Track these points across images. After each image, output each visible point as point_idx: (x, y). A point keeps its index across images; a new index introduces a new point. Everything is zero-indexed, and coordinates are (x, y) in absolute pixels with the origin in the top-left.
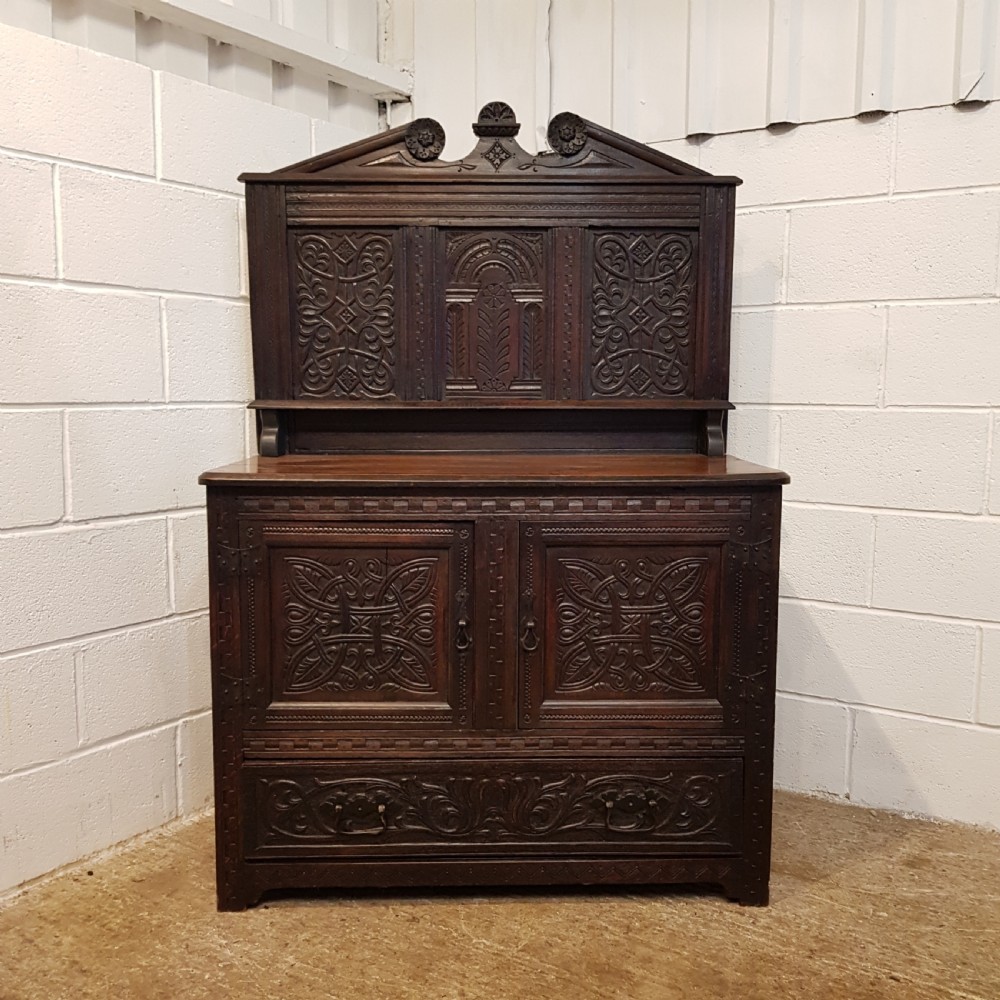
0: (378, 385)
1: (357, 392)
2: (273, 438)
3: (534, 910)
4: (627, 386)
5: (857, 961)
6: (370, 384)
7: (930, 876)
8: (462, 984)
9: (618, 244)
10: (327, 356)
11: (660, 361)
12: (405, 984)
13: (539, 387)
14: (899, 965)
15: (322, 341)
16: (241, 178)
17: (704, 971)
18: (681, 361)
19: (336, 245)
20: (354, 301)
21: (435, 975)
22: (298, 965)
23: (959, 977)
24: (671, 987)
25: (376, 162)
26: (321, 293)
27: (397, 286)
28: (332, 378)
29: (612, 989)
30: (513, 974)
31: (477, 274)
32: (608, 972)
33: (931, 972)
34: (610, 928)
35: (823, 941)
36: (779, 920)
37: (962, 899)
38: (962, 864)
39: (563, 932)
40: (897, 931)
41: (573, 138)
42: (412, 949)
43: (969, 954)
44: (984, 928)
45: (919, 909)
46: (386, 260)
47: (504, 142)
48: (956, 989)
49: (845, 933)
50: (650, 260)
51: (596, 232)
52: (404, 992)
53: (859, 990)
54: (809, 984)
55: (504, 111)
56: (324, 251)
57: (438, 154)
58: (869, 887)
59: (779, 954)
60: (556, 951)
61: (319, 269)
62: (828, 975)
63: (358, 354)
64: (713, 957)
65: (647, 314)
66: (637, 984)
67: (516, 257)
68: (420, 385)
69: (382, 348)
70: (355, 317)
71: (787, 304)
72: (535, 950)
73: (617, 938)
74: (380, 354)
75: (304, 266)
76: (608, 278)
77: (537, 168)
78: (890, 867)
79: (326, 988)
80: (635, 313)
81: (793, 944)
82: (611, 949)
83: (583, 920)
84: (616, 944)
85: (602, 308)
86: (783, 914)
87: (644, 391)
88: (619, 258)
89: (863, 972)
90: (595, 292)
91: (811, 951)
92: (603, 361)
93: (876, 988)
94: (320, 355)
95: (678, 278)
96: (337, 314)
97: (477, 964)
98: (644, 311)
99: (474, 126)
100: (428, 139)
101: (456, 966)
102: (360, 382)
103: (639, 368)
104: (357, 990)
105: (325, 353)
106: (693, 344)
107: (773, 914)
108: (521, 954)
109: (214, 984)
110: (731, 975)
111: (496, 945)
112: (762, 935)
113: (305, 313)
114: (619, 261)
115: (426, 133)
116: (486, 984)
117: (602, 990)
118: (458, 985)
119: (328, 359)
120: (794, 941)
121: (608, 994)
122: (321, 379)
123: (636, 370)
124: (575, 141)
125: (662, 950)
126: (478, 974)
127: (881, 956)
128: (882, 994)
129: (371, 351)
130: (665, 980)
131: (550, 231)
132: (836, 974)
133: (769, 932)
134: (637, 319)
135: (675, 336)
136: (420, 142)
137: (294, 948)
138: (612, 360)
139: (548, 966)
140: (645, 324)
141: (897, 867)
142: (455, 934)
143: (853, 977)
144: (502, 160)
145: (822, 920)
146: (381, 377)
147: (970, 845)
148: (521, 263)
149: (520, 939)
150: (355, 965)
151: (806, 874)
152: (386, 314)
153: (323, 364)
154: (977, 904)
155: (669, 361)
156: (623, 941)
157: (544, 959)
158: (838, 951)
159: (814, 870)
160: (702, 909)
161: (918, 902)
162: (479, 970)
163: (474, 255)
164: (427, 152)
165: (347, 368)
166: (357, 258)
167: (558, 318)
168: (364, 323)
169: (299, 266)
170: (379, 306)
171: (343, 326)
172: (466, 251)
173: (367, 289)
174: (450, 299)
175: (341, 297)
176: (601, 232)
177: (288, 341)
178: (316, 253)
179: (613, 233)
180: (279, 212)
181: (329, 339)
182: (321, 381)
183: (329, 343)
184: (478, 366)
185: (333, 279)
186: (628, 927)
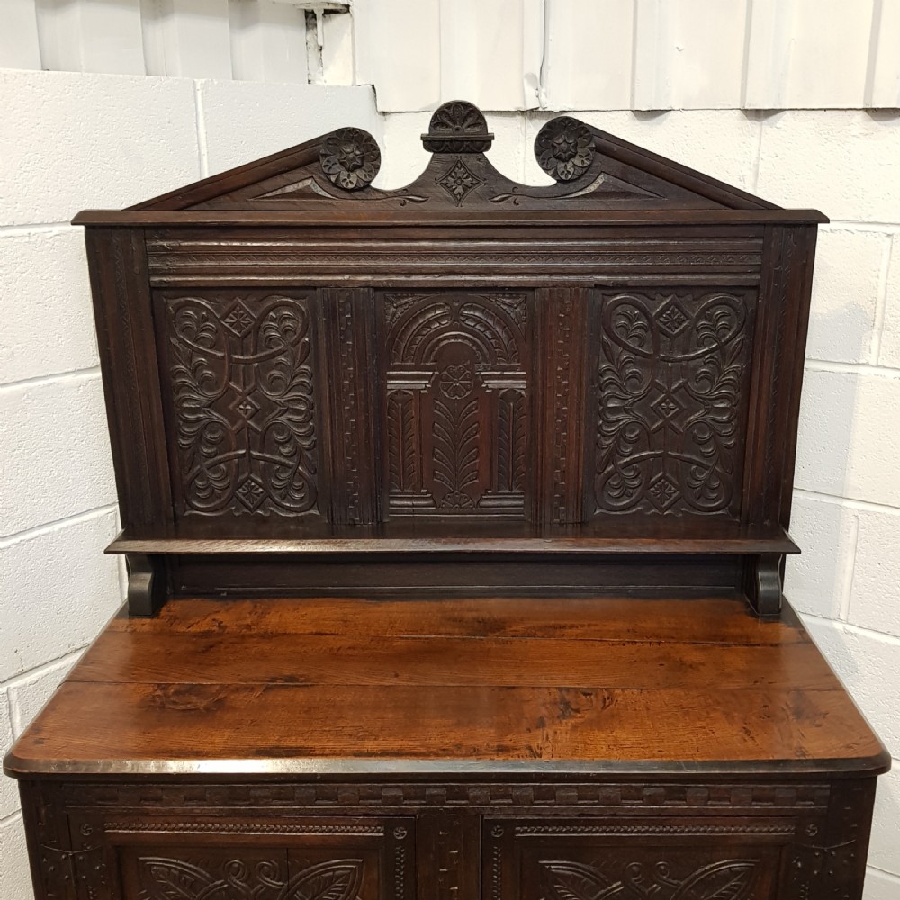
0: (296, 501)
1: (267, 510)
2: (146, 587)
4: (645, 500)
6: (283, 499)
9: (637, 306)
10: (220, 462)
11: (694, 468)
13: (521, 503)
15: (212, 443)
16: (73, 223)
18: (723, 467)
19: (225, 309)
20: (255, 388)
25: (279, 192)
26: (207, 378)
27: (317, 367)
28: (229, 490)
31: (432, 350)
41: (573, 156)
46: (298, 331)
47: (470, 160)
50: (682, 331)
51: (606, 292)
55: (469, 115)
56: (207, 320)
57: (370, 181)
61: (202, 344)
63: (265, 459)
65: (677, 405)
67: (488, 328)
68: (353, 504)
69: (298, 452)
70: (258, 410)
71: (878, 366)
74: (296, 458)
75: (180, 340)
76: (620, 354)
77: (519, 199)
80: (659, 403)
85: (612, 397)
87: (668, 508)
88: (638, 327)
90: (602, 375)
92: (611, 467)
94: (211, 461)
95: (724, 354)
96: (231, 406)
98: (673, 401)
99: (424, 138)
100: (354, 159)
102: (270, 496)
103: (663, 477)
105: (219, 457)
113: (186, 405)
114: (639, 331)
115: (350, 150)
119: (222, 466)
122: (213, 491)
123: (659, 479)
124: (577, 161)
129: (283, 455)
131: (537, 293)
134: (663, 412)
135: (715, 435)
136: (342, 164)
138: (625, 465)
140: (673, 418)
144: (466, 188)
146: (298, 491)
148: (495, 335)
152: (303, 407)
153: (215, 472)
155: (707, 467)
163: (428, 324)
164: (353, 180)
165: (249, 478)
166: (257, 329)
167: (549, 413)
168: (271, 417)
169: (173, 340)
170: (292, 395)
171: (240, 423)
172: (416, 319)
173: (272, 372)
174: (393, 384)
175: (237, 383)
176: (611, 292)
177: (161, 443)
178: (198, 323)
179: (629, 293)
180: (137, 269)
181: (223, 439)
182: (213, 496)
183: (223, 444)
184: (435, 475)
185: (223, 357)
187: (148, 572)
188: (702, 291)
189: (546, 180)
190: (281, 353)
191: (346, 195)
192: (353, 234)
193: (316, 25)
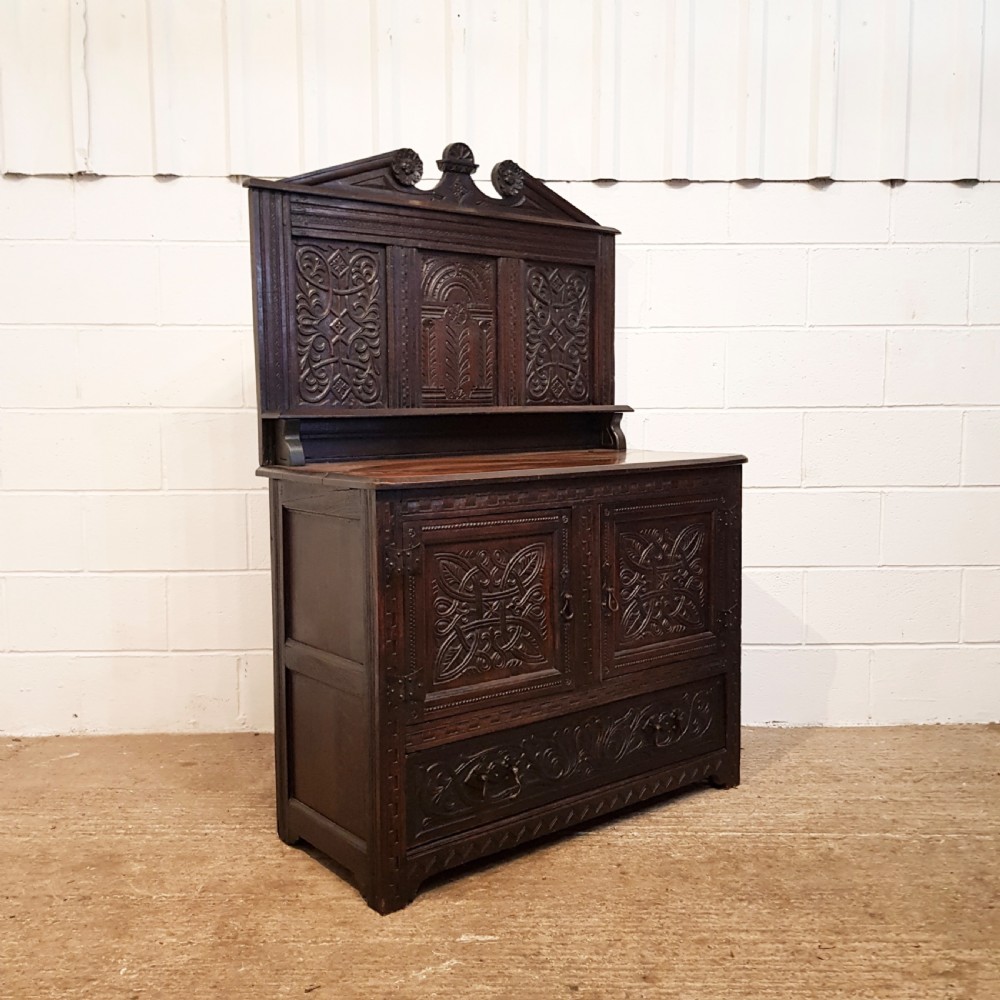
8: (167, 928)
12: (113, 943)
21: (136, 929)
29: (295, 894)
30: (206, 909)
32: (285, 885)
34: (268, 857)
39: (229, 870)
42: (100, 919)
52: (116, 949)
60: (232, 883)
66: (312, 886)
72: (214, 888)
73: (279, 862)
82: (278, 870)
83: (241, 858)
84: (279, 866)
97: (169, 911)
101: (151, 918)
104: (69, 960)
108: (203, 894)
111: (178, 894)
116: (188, 922)
117: (287, 897)
118: (165, 930)
121: (293, 899)
126: (175, 918)
139: (232, 895)
142: (133, 898)
149: (196, 885)
150: (52, 944)
156: (284, 862)
157: (226, 892)
162: (173, 915)
186: (282, 852)
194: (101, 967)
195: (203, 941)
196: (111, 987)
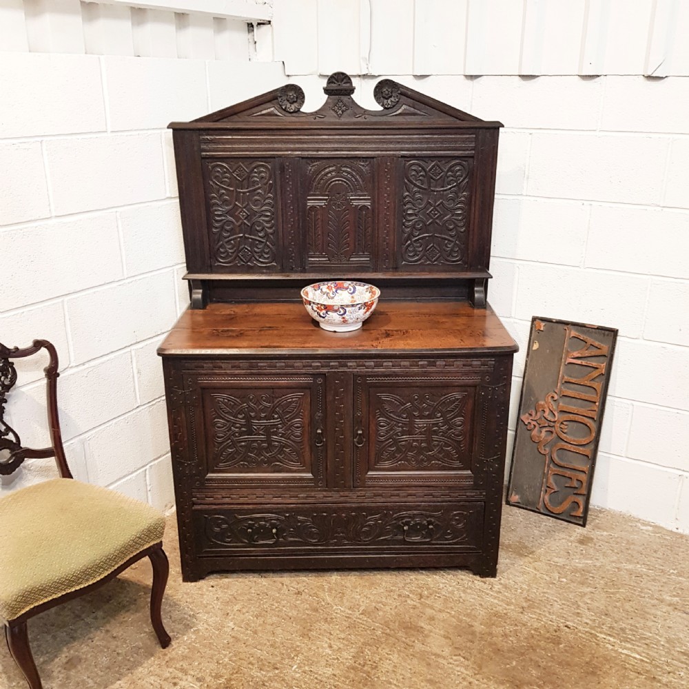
0: (265, 259)
1: (252, 262)
2: (200, 296)
3: (367, 584)
4: (425, 257)
5: (547, 615)
6: (260, 257)
7: (591, 551)
8: (330, 639)
9: (420, 166)
10: (231, 240)
11: (446, 241)
12: (298, 640)
13: (368, 259)
14: (571, 617)
15: (228, 231)
16: (168, 128)
17: (463, 625)
18: (459, 241)
19: (234, 168)
20: (248, 204)
21: (314, 633)
22: (236, 628)
23: (603, 625)
24: (446, 637)
25: (259, 114)
26: (226, 200)
27: (276, 195)
28: (235, 254)
29: (413, 639)
30: (358, 631)
31: (328, 187)
32: (411, 628)
33: (588, 621)
34: (411, 595)
35: (529, 600)
36: (505, 587)
37: (609, 568)
38: (611, 541)
39: (384, 600)
40: (571, 592)
41: (391, 97)
42: (300, 615)
43: (610, 608)
44: (619, 589)
45: (584, 576)
46: (267, 178)
47: (345, 99)
48: (601, 633)
49: (542, 595)
50: (441, 177)
51: (406, 159)
52: (298, 646)
53: (548, 635)
54: (521, 633)
55: (344, 78)
56: (226, 173)
57: (300, 108)
58: (556, 559)
59: (505, 611)
60: (381, 613)
61: (224, 185)
62: (531, 625)
63: (252, 239)
64: (468, 615)
65: (439, 212)
66: (427, 636)
67: (353, 176)
68: (291, 259)
69: (267, 235)
70: (248, 216)
71: (527, 196)
72: (369, 613)
73: (415, 603)
74: (266, 238)
75: (214, 182)
76: (413, 189)
77: (367, 116)
78: (570, 544)
79: (255, 646)
80: (431, 212)
81: (512, 603)
82: (411, 611)
83: (395, 591)
84: (414, 607)
85: (410, 208)
86: (507, 582)
87: (435, 261)
88: (421, 176)
89: (550, 623)
90: (405, 198)
91: (523, 608)
92: (409, 242)
93: (557, 633)
94: (227, 239)
95: (459, 188)
96: (236, 214)
97: (337, 625)
98: (437, 210)
99: (324, 89)
100: (293, 98)
101: (326, 626)
102: (254, 256)
103: (433, 246)
104: (271, 645)
105: (230, 238)
106: (467, 231)
107: (502, 582)
108: (361, 616)
109: (190, 644)
110: (479, 628)
111: (347, 610)
112: (495, 598)
113: (216, 213)
114: (421, 178)
115: (291, 94)
116: (344, 639)
117: (407, 641)
118: (328, 641)
119: (232, 242)
120: (513, 601)
121: (410, 643)
122: (228, 254)
123: (431, 247)
124: (392, 99)
125: (440, 611)
126: (338, 632)
127: (561, 611)
128: (560, 638)
129: (260, 237)
130: (442, 632)
131: (375, 160)
132: (536, 625)
133: (499, 595)
134: (432, 216)
135: (456, 226)
136: (288, 101)
137: (232, 616)
138: (416, 241)
139: (377, 624)
140: (437, 218)
141: (574, 544)
142: (323, 603)
143: (545, 626)
144: (343, 111)
145: (529, 585)
146: (267, 253)
147: (616, 525)
148: (356, 180)
149: (360, 606)
150: (268, 627)
151: (522, 550)
152: (269, 214)
153: (229, 245)
154: (616, 570)
155: (452, 242)
156: (418, 605)
157: (374, 620)
158: (538, 608)
159: (526, 547)
160: (462, 580)
161: (583, 570)
162: (338, 629)
163: (326, 175)
164: (293, 107)
165: (244, 247)
166: (249, 177)
167: (380, 216)
168: (254, 219)
169: (211, 183)
170: (264, 208)
171: (241, 221)
172: (320, 172)
173: (256, 197)
174: (310, 204)
175: (239, 203)
176: (409, 159)
177: (205, 231)
178: (222, 174)
179: (417, 160)
180: (196, 148)
181: (232, 229)
182: (228, 256)
183: (232, 232)
184: (329, 246)
185: (233, 191)
186: (421, 595)
187: (200, 289)
188: (449, 159)
189: (379, 108)
190: (259, 188)
191: (290, 115)
192: (292, 133)
193: (253, 31)
194: (285, 659)
195: (345, 661)
196: (283, 680)
